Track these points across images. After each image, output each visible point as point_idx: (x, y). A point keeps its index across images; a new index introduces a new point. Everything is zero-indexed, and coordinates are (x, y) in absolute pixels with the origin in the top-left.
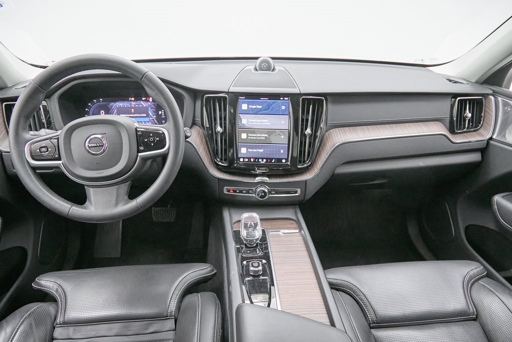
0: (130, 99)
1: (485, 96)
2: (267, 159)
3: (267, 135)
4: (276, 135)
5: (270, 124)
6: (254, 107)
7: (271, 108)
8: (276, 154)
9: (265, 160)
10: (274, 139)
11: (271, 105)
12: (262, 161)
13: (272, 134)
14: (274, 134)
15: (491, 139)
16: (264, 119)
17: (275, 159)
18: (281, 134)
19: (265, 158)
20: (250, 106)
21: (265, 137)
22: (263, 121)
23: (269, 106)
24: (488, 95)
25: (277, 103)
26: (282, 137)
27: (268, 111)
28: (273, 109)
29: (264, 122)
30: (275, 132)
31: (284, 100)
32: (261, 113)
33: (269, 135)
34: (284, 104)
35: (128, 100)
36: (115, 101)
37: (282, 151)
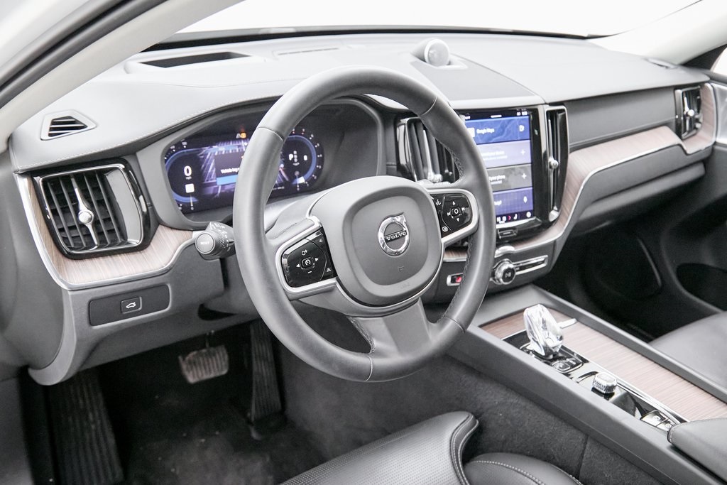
0: (238, 136)
1: (702, 84)
2: (507, 215)
3: (504, 177)
4: (515, 175)
5: (506, 157)
6: (483, 131)
7: (506, 130)
8: (518, 206)
9: (504, 218)
10: (513, 182)
11: (506, 126)
12: (502, 220)
13: (511, 173)
14: (513, 173)
15: (715, 143)
16: (498, 150)
17: (517, 213)
18: (522, 171)
19: (504, 215)
20: (479, 131)
21: (503, 180)
22: (497, 153)
23: (503, 127)
24: (704, 83)
25: (513, 122)
26: (524, 176)
27: (502, 137)
28: (509, 132)
29: (499, 156)
30: (513, 169)
31: (521, 115)
32: (494, 140)
33: (507, 176)
34: (522, 122)
35: (234, 139)
36: (210, 144)
37: (525, 200)
